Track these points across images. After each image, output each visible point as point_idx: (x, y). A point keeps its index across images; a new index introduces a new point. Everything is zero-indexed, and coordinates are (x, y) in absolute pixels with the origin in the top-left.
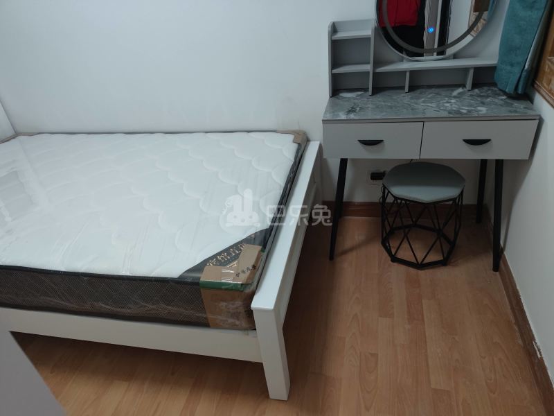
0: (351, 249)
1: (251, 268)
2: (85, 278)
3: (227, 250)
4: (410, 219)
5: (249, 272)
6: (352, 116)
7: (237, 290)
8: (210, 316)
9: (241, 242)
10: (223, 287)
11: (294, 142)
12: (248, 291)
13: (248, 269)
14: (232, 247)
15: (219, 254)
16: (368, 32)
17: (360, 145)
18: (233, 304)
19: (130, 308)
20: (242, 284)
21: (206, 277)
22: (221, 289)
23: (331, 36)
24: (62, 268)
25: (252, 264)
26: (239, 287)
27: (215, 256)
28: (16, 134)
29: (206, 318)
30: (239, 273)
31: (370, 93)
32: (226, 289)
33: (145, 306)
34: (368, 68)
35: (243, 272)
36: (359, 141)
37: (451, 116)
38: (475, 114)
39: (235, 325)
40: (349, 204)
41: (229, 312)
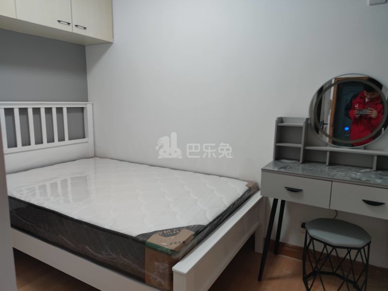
0: (278, 278)
1: (182, 242)
2: (85, 226)
3: (172, 230)
4: (331, 269)
5: (179, 244)
6: (282, 170)
7: (167, 254)
8: (146, 272)
9: (183, 227)
10: (159, 249)
11: (247, 186)
12: (174, 257)
13: (180, 242)
14: (176, 228)
15: (166, 230)
16: (302, 124)
17: (286, 190)
18: (163, 265)
19: (102, 254)
20: (171, 250)
21: (151, 240)
22: (157, 250)
23: (278, 123)
24: (76, 217)
25: (184, 240)
26: (169, 251)
27: (163, 231)
28: (95, 156)
29: (144, 274)
30: (172, 243)
31: (301, 161)
32: (161, 251)
33: (111, 255)
34: (301, 146)
35: (176, 243)
36: (286, 187)
37: (353, 180)
38: (372, 182)
39: (161, 285)
40: (284, 244)
41: (159, 272)
